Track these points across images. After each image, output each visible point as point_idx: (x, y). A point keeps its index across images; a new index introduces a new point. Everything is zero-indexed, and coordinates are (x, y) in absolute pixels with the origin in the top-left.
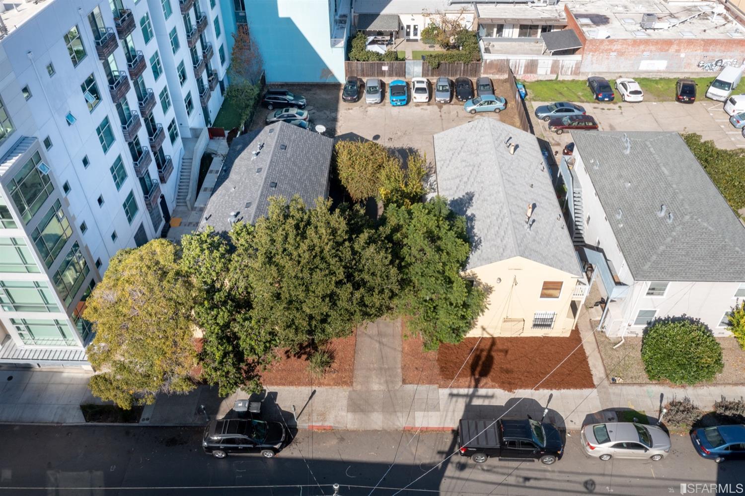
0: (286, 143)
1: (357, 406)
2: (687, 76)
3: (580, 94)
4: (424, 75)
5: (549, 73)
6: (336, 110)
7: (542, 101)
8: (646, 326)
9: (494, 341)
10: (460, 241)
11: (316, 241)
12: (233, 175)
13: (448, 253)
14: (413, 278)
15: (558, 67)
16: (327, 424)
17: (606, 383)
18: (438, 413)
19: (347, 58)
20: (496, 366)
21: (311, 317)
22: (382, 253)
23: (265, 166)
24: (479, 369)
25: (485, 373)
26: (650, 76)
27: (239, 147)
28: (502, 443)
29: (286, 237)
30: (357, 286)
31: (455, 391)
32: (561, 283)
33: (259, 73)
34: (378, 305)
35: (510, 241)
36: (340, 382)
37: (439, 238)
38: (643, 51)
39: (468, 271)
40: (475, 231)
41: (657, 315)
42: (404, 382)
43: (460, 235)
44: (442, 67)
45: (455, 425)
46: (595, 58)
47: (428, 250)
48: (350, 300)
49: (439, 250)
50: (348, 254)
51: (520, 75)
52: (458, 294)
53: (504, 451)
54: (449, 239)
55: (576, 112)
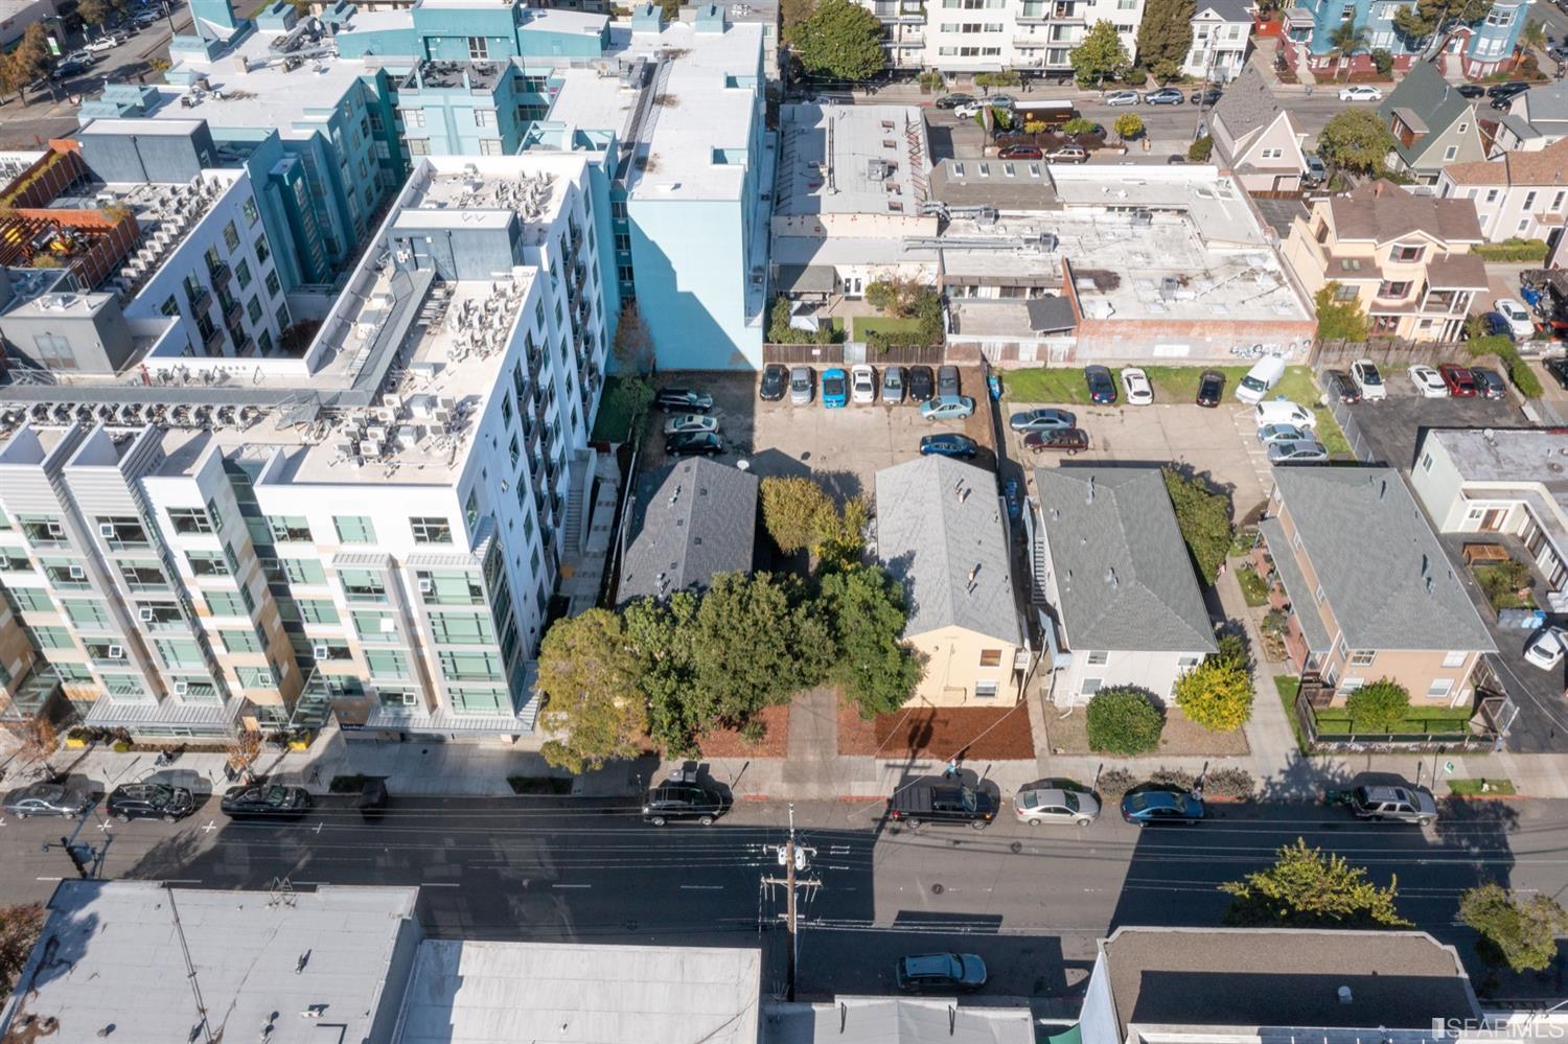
0: (706, 486)
1: (793, 776)
2: (1218, 364)
3: (1074, 390)
4: (868, 360)
5: (1034, 358)
6: (751, 413)
7: (1022, 401)
8: (1093, 695)
9: (934, 711)
10: (894, 611)
11: (759, 616)
12: (648, 525)
13: (883, 624)
14: (848, 648)
15: (1046, 352)
16: (761, 794)
17: (1047, 753)
18: (874, 783)
19: (766, 339)
20: (935, 737)
21: (754, 686)
22: (820, 626)
23: (687, 516)
24: (917, 740)
25: (923, 744)
26: (1169, 364)
27: (649, 488)
28: (934, 808)
29: (731, 610)
30: (796, 657)
31: (892, 762)
32: (1000, 652)
33: (649, 360)
34: (815, 674)
35: (947, 609)
36: (771, 754)
37: (875, 607)
38: (1156, 334)
39: (905, 640)
40: (914, 596)
41: (1103, 684)
42: (840, 753)
43: (894, 605)
44: (892, 352)
45: (890, 794)
46: (1093, 342)
47: (863, 621)
48: (790, 670)
49: (874, 619)
50: (788, 628)
51: (996, 361)
52: (892, 663)
53: (937, 815)
54: (884, 609)
55: (1061, 424)
